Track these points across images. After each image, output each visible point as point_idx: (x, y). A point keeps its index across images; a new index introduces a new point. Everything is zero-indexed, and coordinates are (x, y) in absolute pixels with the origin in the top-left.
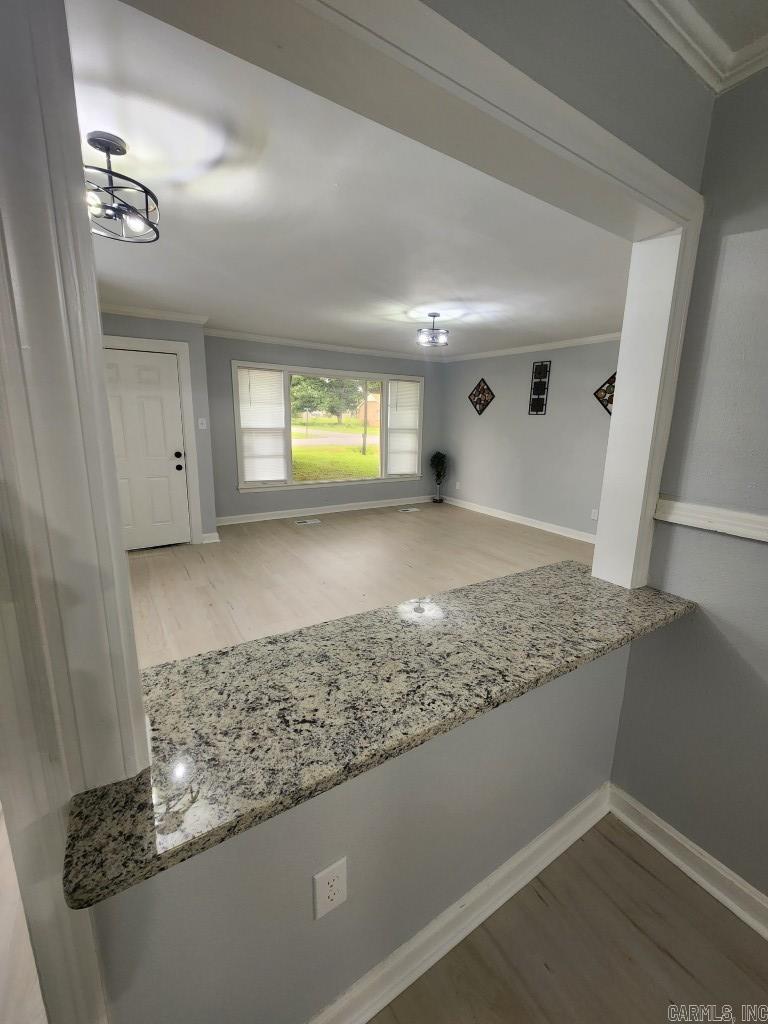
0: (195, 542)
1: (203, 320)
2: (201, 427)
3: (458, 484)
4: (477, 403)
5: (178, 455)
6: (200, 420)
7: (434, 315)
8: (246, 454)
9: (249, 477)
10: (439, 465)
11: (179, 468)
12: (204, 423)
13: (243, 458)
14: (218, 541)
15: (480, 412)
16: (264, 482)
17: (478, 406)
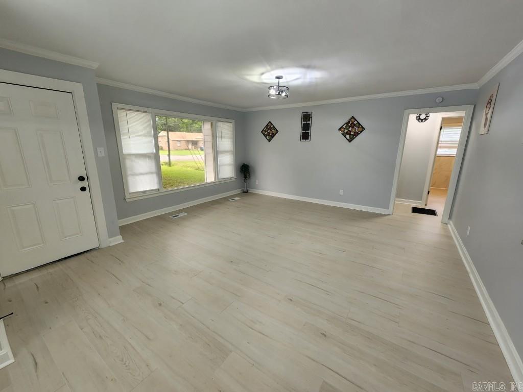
0: (104, 245)
1: (95, 65)
2: (100, 155)
3: (257, 181)
4: (267, 135)
5: (81, 179)
6: (99, 149)
7: (278, 78)
8: (129, 173)
9: (132, 190)
10: (245, 171)
11: (83, 189)
12: (102, 152)
13: (126, 176)
14: (123, 241)
15: (269, 140)
16: (144, 192)
17: (268, 137)
